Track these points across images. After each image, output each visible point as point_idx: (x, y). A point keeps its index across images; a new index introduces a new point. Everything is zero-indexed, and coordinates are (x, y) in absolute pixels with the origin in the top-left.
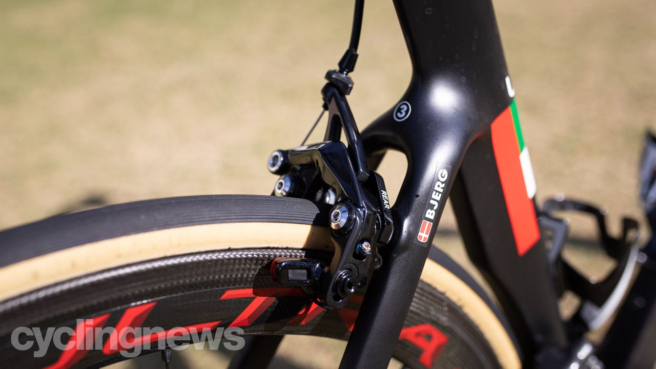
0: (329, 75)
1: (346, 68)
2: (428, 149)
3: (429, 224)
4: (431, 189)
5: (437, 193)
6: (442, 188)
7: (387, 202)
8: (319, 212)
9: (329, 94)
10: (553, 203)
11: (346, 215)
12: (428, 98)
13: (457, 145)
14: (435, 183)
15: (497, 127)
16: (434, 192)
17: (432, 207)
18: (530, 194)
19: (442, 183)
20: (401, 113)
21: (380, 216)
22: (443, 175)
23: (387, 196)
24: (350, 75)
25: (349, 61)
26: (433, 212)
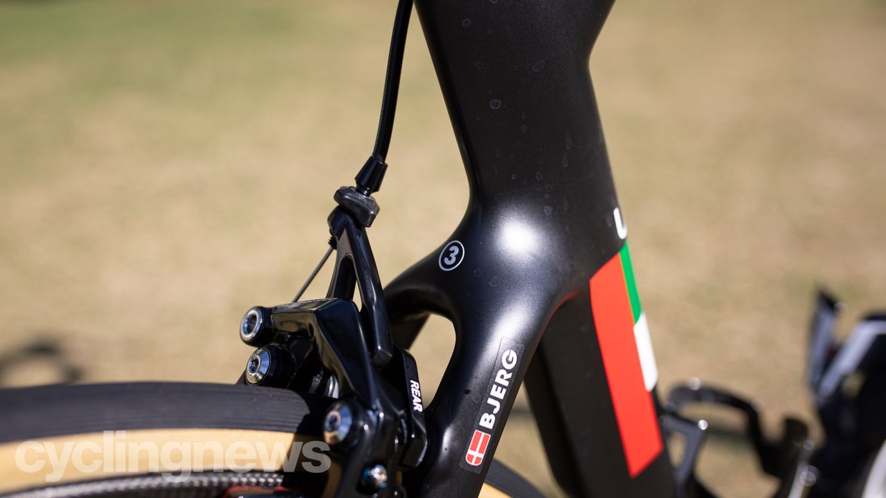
0: (339, 195)
1: (367, 185)
2: (487, 317)
3: (486, 437)
4: (490, 380)
5: (500, 388)
6: (507, 380)
7: (420, 401)
8: (308, 412)
9: (339, 224)
10: (683, 393)
11: (349, 421)
12: (492, 237)
13: (534, 311)
14: (497, 372)
15: (599, 284)
16: (495, 386)
17: (490, 409)
18: (649, 384)
19: (508, 371)
20: (450, 259)
21: (406, 422)
22: (510, 359)
23: (419, 389)
24: (373, 195)
25: (372, 175)
26: (493, 417)
